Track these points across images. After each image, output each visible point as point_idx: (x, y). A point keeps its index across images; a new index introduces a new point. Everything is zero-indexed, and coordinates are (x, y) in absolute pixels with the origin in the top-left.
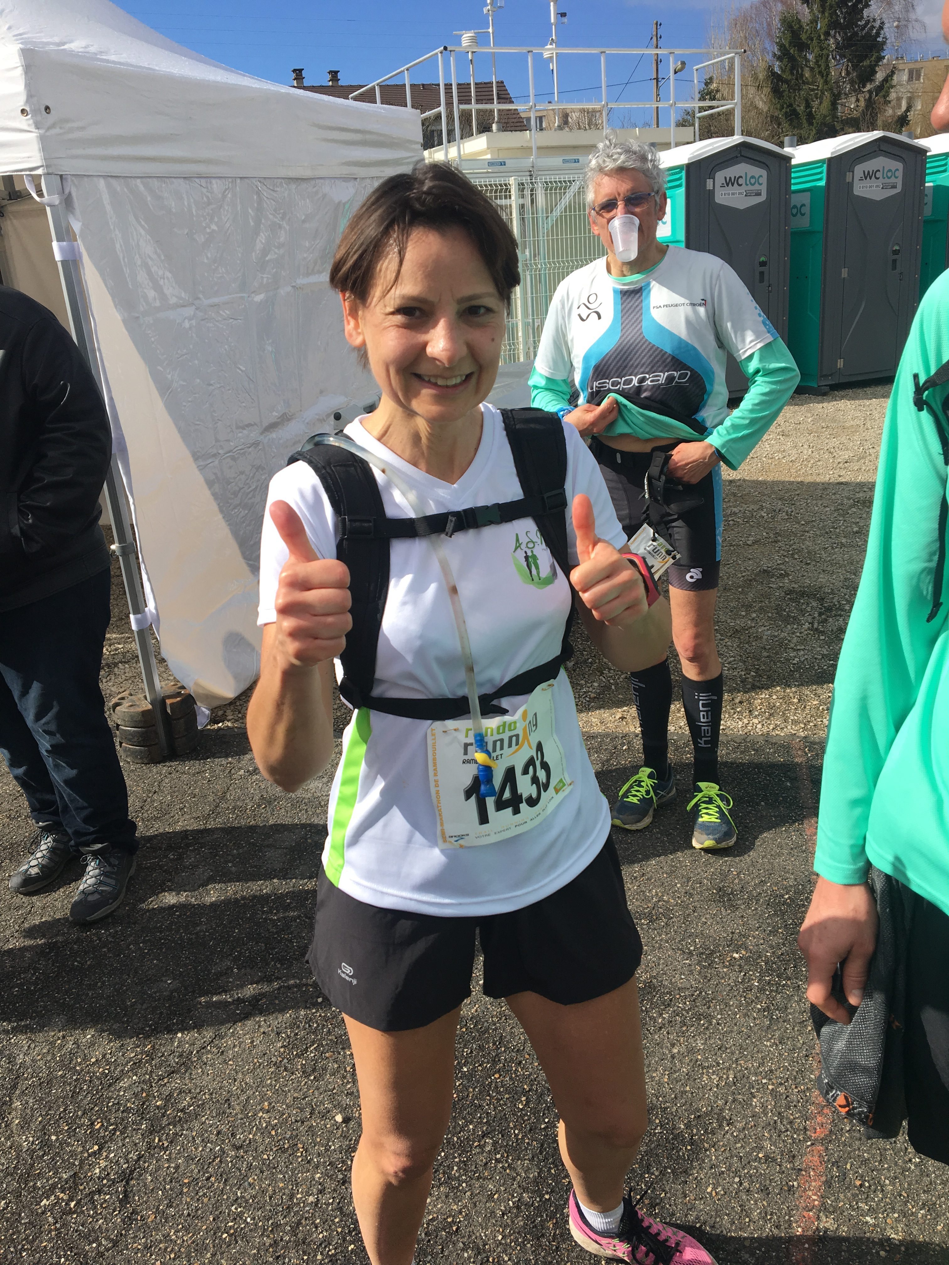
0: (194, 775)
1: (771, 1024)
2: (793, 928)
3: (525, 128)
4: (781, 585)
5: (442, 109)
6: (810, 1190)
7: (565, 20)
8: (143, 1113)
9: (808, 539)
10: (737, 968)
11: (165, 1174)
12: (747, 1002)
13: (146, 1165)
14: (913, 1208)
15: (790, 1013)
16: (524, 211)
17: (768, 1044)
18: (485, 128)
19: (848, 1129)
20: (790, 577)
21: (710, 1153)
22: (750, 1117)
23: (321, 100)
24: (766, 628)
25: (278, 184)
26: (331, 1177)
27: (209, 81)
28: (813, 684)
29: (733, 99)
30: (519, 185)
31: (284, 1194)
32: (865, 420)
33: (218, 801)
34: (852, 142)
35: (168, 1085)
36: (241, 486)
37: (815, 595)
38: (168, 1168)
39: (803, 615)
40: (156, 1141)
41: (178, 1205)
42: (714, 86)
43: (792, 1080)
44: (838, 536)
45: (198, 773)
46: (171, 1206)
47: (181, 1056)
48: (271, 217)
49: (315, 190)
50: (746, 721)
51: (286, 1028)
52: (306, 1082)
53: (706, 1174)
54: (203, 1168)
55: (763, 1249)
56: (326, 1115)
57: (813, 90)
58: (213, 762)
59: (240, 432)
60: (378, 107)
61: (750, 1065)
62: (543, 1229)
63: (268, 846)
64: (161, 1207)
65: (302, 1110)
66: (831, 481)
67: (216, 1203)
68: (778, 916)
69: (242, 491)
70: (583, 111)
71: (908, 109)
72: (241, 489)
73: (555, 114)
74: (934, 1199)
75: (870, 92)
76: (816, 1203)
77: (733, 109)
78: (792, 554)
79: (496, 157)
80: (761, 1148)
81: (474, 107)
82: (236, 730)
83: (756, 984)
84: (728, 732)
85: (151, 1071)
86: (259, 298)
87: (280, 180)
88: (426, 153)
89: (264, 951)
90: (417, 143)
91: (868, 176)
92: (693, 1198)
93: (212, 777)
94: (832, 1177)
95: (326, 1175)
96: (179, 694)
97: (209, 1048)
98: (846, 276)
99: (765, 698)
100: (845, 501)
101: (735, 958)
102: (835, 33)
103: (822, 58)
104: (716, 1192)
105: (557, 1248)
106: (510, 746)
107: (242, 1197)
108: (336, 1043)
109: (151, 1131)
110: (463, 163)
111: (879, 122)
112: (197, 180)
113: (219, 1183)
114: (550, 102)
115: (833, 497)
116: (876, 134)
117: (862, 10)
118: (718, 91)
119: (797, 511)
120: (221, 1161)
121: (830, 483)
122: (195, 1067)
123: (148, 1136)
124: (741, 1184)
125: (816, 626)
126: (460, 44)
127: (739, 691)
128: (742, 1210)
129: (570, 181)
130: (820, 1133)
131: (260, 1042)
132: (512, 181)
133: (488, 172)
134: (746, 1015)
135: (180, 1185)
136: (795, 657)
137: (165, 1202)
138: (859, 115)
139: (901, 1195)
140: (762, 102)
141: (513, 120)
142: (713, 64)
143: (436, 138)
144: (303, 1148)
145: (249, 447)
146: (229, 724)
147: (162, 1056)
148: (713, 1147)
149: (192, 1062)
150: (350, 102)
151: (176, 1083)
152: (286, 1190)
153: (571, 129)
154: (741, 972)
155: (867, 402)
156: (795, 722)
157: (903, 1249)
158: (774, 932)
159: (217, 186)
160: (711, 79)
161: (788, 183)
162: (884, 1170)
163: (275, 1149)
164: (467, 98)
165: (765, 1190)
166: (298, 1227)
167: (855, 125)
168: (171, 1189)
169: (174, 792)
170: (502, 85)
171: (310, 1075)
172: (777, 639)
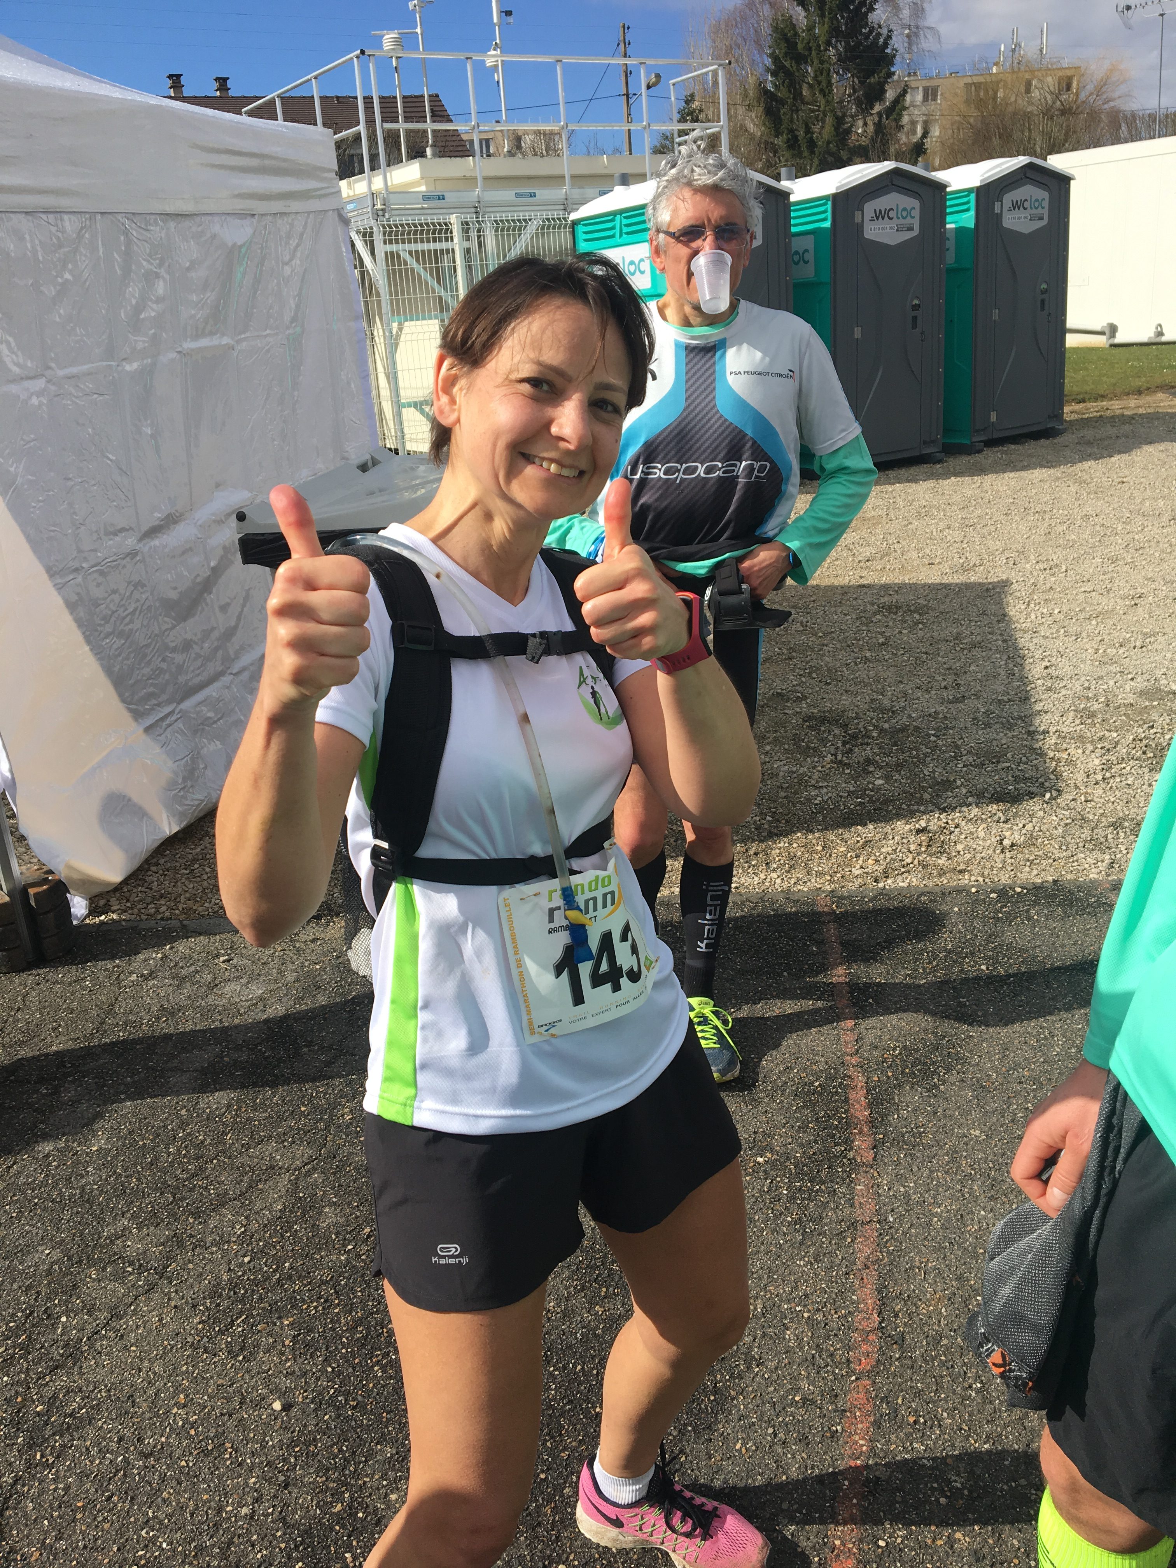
0: (70, 984)
1: (804, 1239)
2: (826, 1121)
3: (468, 153)
4: (798, 710)
5: (362, 128)
6: (856, 1433)
7: (511, 19)
8: (19, 1423)
9: (827, 654)
10: (761, 1175)
11: (51, 1498)
12: (775, 1215)
13: (26, 1489)
14: (976, 1442)
15: (826, 1224)
16: (470, 257)
17: (802, 1263)
18: (417, 153)
19: (897, 1356)
20: (808, 701)
21: (738, 1401)
22: (784, 1353)
23: (203, 115)
24: (782, 763)
25: (152, 221)
26: (269, 1481)
27: (54, 88)
28: (838, 827)
29: (719, 121)
30: (462, 225)
31: (209, 1508)
32: (888, 509)
33: (103, 1015)
34: (860, 175)
35: (51, 1384)
36: (114, 609)
37: (837, 721)
38: (55, 1490)
39: (825, 746)
40: (38, 1457)
41: (70, 1536)
42: (695, 105)
43: (831, 1304)
44: (861, 650)
45: (75, 982)
46: (61, 1539)
47: (66, 1346)
48: (145, 263)
49: (200, 229)
50: (762, 876)
51: (204, 1298)
52: (233, 1365)
53: (734, 1427)
54: (102, 1485)
55: (804, 1511)
56: (260, 1403)
57: (813, 111)
58: (95, 967)
59: (111, 540)
60: (278, 125)
61: (781, 1291)
62: (539, 1516)
63: (171, 1070)
64: (48, 1541)
65: (229, 1400)
66: (851, 584)
67: (120, 1529)
68: (808, 1109)
69: (116, 615)
70: (538, 133)
71: (925, 135)
72: (114, 612)
73: (503, 136)
74: (999, 1429)
75: (880, 114)
76: (864, 1448)
77: (719, 133)
78: (809, 673)
79: (433, 189)
80: (798, 1390)
81: (402, 126)
82: (124, 923)
83: (785, 1192)
84: (742, 890)
85: (27, 1369)
86: (131, 367)
87: (153, 217)
88: (343, 184)
89: (172, 1203)
90: (330, 170)
91: (880, 215)
92: (718, 1458)
93: (94, 985)
94: (881, 1416)
95: (263, 1478)
96: (45, 881)
97: (104, 1332)
98: (860, 336)
99: (784, 847)
100: (869, 607)
101: (759, 1163)
102: (836, 42)
103: (823, 73)
104: (746, 1449)
105: (557, 1538)
106: (605, 906)
107: (155, 1517)
108: (271, 1311)
109: (31, 1445)
110: (391, 195)
111: (892, 150)
112: (44, 216)
113: (124, 1502)
114: (498, 122)
115: (855, 602)
116: (887, 165)
117: (866, 14)
118: (701, 111)
119: (814, 621)
120: (125, 1475)
121: (849, 587)
122: (86, 1358)
123: (27, 1452)
124: (775, 1435)
125: (839, 758)
126: (380, 47)
127: (754, 841)
128: (777, 1468)
129: (525, 220)
130: (866, 1364)
131: (171, 1319)
132: (453, 219)
133: (423, 208)
134: (774, 1231)
135: (72, 1510)
136: (817, 796)
137: (53, 1534)
138: (867, 142)
139: (962, 1429)
140: (754, 124)
141: (453, 144)
142: (693, 77)
143: (356, 165)
144: (232, 1447)
145: (124, 559)
146: (115, 916)
147: (41, 1348)
148: (741, 1394)
149: (82, 1352)
150: (245, 119)
151: (62, 1380)
152: (212, 1503)
153: (524, 155)
154: (766, 1179)
155: (890, 488)
156: (820, 874)
157: (966, 1492)
158: (804, 1128)
159: (70, 224)
160: (692, 95)
161: (788, 225)
162: (941, 1401)
163: (196, 1452)
164: (393, 115)
165: (804, 1440)
166: (229, 1547)
167: (864, 155)
168: (60, 1517)
169: (45, 1008)
170: (436, 99)
171: (238, 1355)
172: (795, 775)
